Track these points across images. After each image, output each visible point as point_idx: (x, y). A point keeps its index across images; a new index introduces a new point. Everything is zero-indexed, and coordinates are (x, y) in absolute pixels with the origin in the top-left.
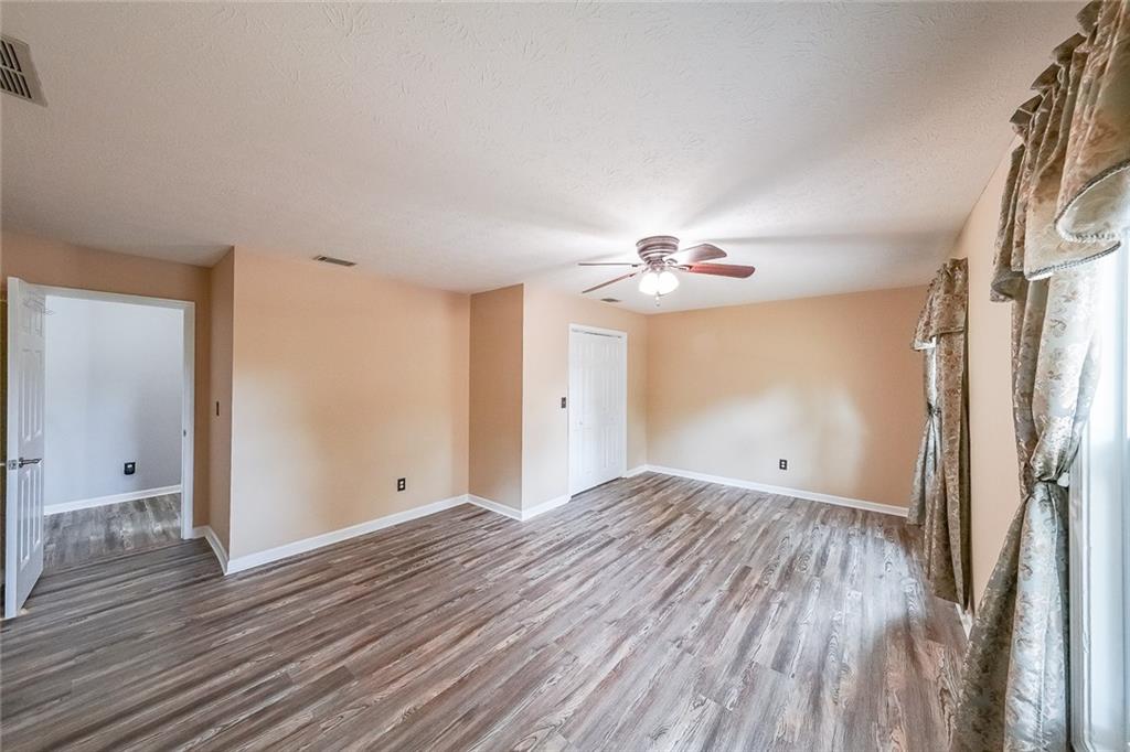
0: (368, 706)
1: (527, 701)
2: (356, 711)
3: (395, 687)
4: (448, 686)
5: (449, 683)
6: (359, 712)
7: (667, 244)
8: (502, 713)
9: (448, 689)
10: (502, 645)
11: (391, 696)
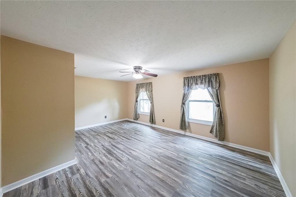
0: (184, 183)
1: (174, 158)
2: (186, 185)
3: (176, 179)
4: (173, 169)
5: (172, 169)
6: (186, 184)
7: (140, 68)
8: (178, 161)
9: (174, 169)
10: (159, 162)
11: (179, 179)
